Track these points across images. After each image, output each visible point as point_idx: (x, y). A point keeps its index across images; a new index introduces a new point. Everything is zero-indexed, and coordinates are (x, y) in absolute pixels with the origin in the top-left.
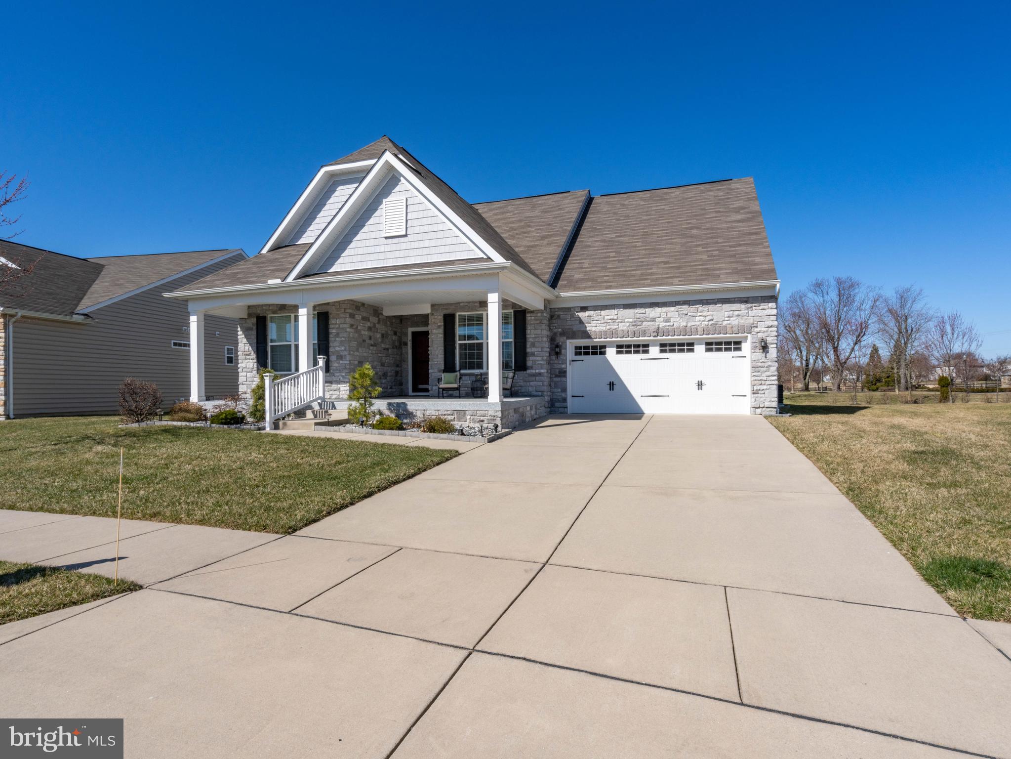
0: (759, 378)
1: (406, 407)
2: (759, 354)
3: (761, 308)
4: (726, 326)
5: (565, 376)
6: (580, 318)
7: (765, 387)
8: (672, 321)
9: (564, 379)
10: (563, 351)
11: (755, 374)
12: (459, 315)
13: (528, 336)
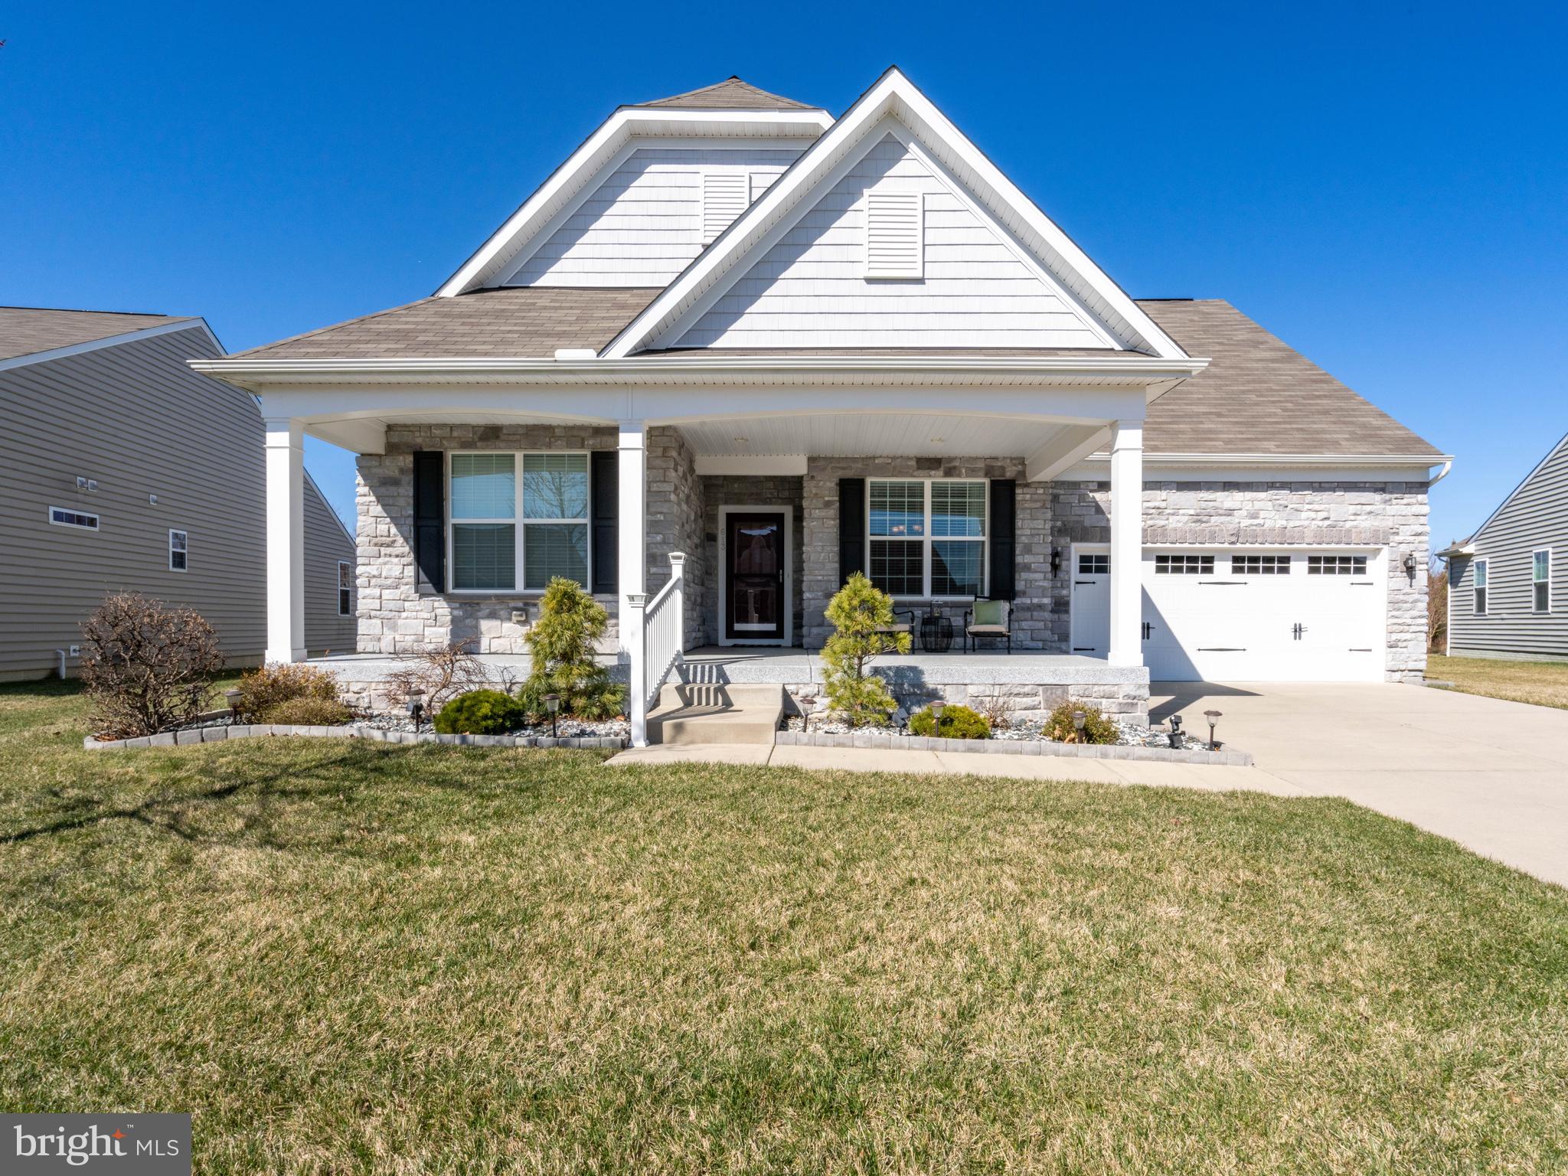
0: (1400, 621)
1: (919, 678)
2: (1402, 580)
3: (1405, 501)
4: (1349, 531)
5: (1067, 612)
6: (1096, 502)
7: (1408, 636)
8: (1261, 516)
9: (1064, 617)
10: (1064, 563)
11: (1395, 613)
12: (872, 483)
13: (1018, 532)
